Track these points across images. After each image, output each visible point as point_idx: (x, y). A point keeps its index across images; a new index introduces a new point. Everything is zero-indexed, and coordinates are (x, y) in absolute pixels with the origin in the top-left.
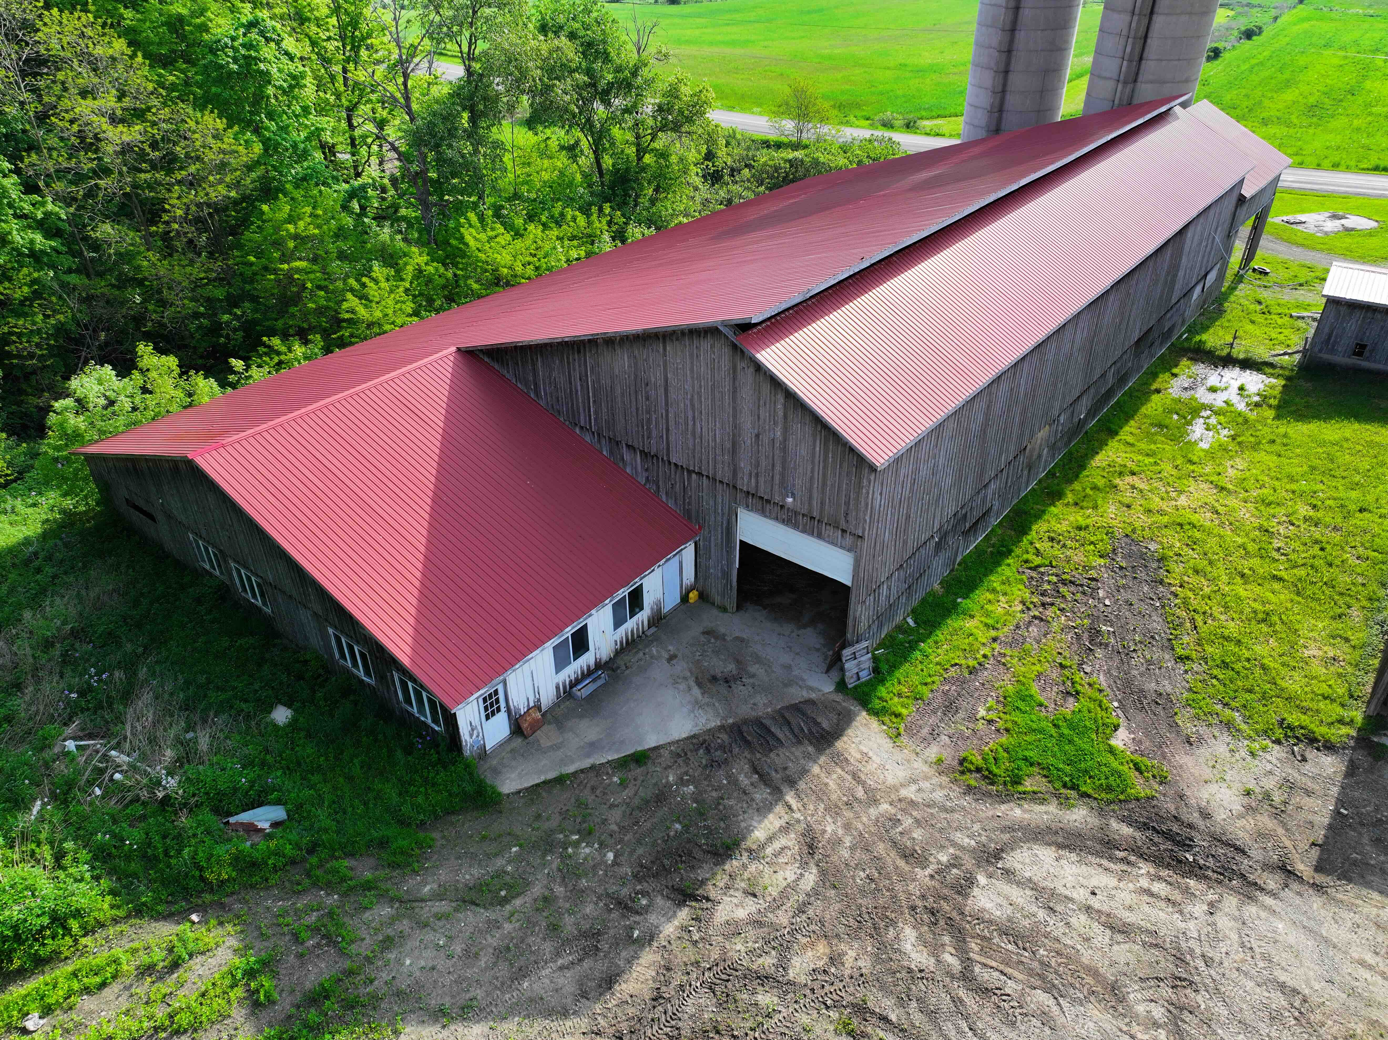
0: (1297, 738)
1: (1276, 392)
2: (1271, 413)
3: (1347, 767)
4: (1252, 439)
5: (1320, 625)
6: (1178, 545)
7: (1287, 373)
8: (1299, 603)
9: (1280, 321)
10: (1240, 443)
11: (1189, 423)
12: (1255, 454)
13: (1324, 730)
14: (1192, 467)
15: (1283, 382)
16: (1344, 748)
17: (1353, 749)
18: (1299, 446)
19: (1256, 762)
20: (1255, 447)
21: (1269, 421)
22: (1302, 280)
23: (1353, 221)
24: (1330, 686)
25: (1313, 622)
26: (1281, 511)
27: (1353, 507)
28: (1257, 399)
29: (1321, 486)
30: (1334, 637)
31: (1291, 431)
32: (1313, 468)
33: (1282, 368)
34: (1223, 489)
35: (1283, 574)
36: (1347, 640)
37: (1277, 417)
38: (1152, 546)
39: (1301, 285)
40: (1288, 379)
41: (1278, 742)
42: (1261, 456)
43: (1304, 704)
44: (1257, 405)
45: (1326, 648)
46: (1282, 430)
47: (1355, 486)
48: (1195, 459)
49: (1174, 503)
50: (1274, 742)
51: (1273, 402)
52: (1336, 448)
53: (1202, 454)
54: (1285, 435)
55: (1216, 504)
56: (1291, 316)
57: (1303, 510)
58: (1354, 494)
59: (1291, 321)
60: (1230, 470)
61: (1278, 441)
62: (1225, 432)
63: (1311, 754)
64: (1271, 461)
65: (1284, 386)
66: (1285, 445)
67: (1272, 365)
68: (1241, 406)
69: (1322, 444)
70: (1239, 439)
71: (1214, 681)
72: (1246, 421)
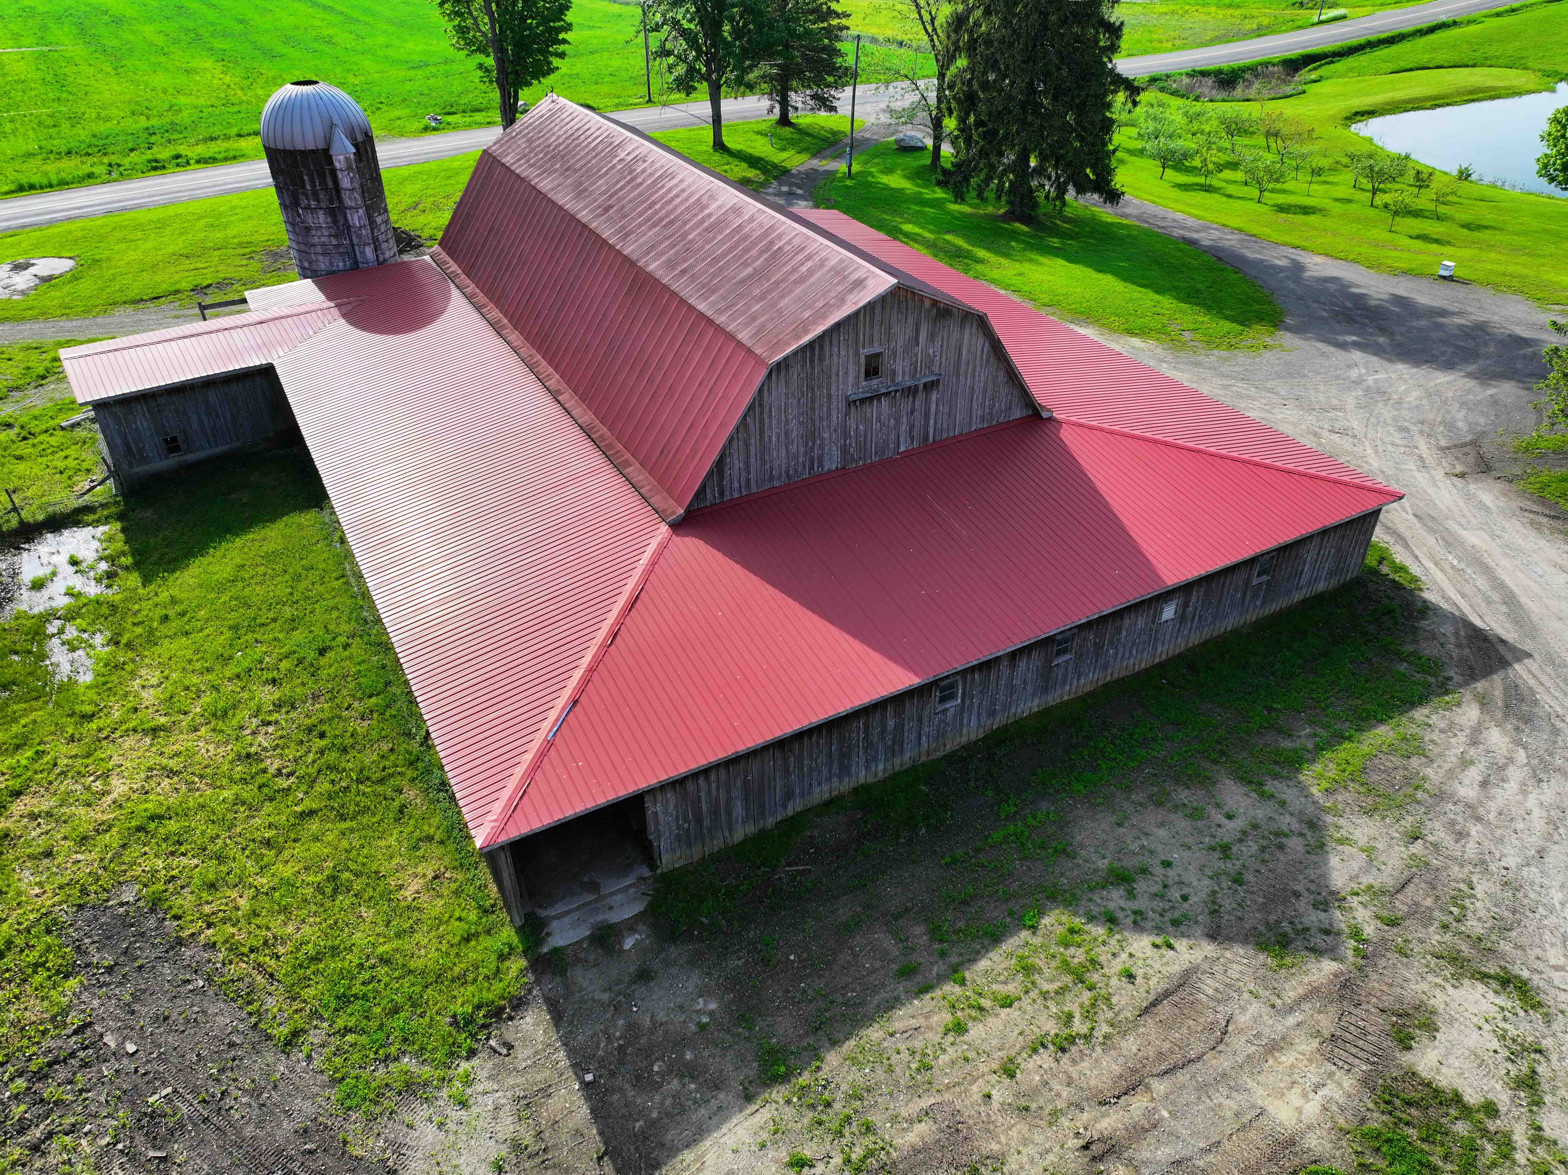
0: (484, 1026)
1: (120, 545)
2: (133, 580)
3: (550, 1011)
4: (139, 630)
5: (392, 840)
6: (160, 864)
7: (113, 510)
8: (352, 830)
9: (53, 441)
10: (129, 645)
11: (43, 657)
12: (158, 650)
13: (498, 987)
14: (93, 726)
15: (119, 525)
16: (530, 991)
17: (537, 982)
18: (199, 606)
19: (475, 1110)
20: (151, 640)
21: (141, 591)
22: (41, 371)
23: (45, 266)
24: (460, 919)
25: (382, 843)
26: (243, 714)
27: (312, 655)
28: (103, 566)
29: (261, 649)
30: (416, 848)
31: (175, 592)
32: (235, 628)
33: (103, 506)
34: (155, 731)
35: (309, 804)
36: (430, 838)
37: (147, 580)
38: (128, 896)
39: (43, 377)
40: (120, 517)
41: (472, 1054)
42: (166, 648)
43: (457, 970)
44: (110, 575)
45: (420, 870)
46: (164, 596)
47: (293, 623)
48: (88, 709)
49: (108, 799)
50: (468, 1058)
51: (127, 561)
52: (240, 585)
53: (92, 694)
54: (174, 601)
55: (164, 762)
56: (63, 428)
57: (267, 695)
58: (299, 636)
59: (68, 434)
60: (144, 694)
61: (171, 613)
62: (98, 640)
63: (510, 1031)
64: (181, 647)
65: (123, 530)
66: (183, 614)
67: (88, 509)
68: (93, 590)
69: (221, 587)
70: (124, 641)
71: (350, 1038)
72: (113, 607)
